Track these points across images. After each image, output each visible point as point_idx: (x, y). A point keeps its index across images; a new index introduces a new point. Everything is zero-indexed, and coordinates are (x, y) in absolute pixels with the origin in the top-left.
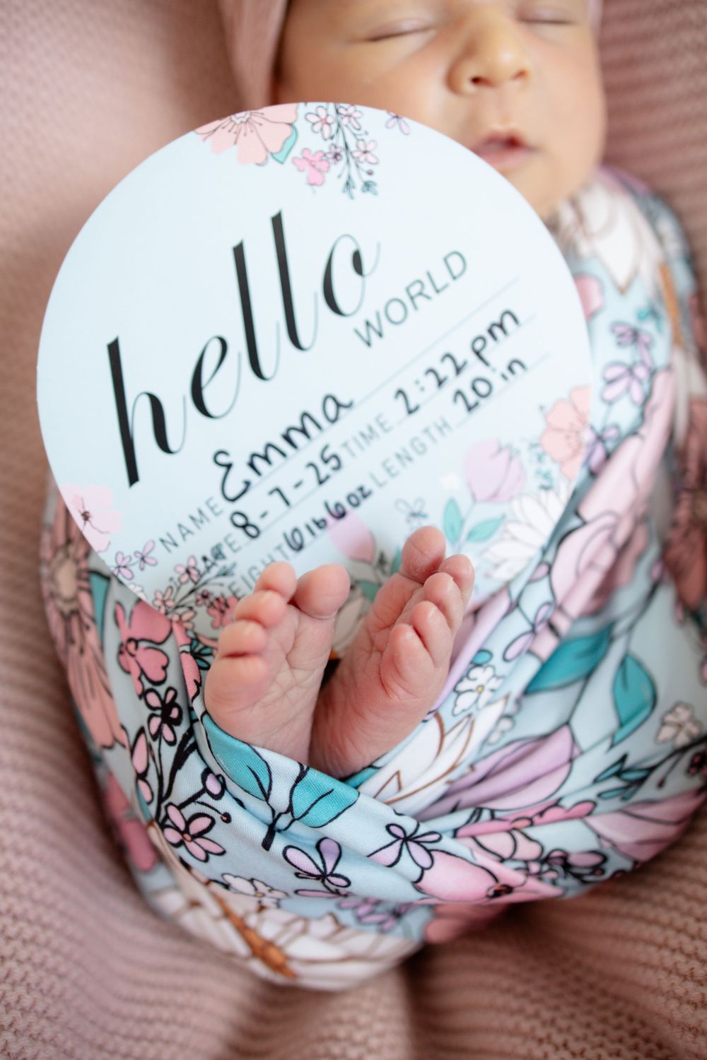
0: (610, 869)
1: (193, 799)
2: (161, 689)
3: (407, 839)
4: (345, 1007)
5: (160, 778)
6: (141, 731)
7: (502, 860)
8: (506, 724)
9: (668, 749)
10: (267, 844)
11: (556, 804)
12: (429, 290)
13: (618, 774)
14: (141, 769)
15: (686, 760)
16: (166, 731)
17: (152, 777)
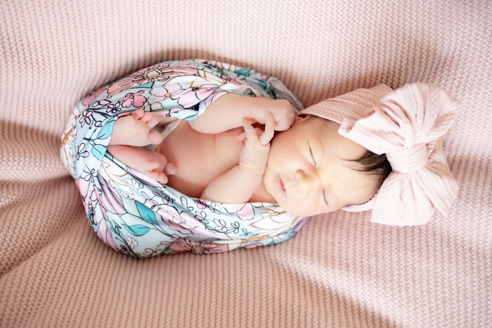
1: (94, 119)
2: (120, 107)
3: (91, 174)
4: (55, 161)
5: (98, 109)
6: (110, 102)
7: (90, 198)
8: (126, 196)
9: (126, 239)
10: (84, 139)
13: (116, 227)
14: (101, 103)
15: (124, 245)
16: (110, 109)
17: (99, 106)
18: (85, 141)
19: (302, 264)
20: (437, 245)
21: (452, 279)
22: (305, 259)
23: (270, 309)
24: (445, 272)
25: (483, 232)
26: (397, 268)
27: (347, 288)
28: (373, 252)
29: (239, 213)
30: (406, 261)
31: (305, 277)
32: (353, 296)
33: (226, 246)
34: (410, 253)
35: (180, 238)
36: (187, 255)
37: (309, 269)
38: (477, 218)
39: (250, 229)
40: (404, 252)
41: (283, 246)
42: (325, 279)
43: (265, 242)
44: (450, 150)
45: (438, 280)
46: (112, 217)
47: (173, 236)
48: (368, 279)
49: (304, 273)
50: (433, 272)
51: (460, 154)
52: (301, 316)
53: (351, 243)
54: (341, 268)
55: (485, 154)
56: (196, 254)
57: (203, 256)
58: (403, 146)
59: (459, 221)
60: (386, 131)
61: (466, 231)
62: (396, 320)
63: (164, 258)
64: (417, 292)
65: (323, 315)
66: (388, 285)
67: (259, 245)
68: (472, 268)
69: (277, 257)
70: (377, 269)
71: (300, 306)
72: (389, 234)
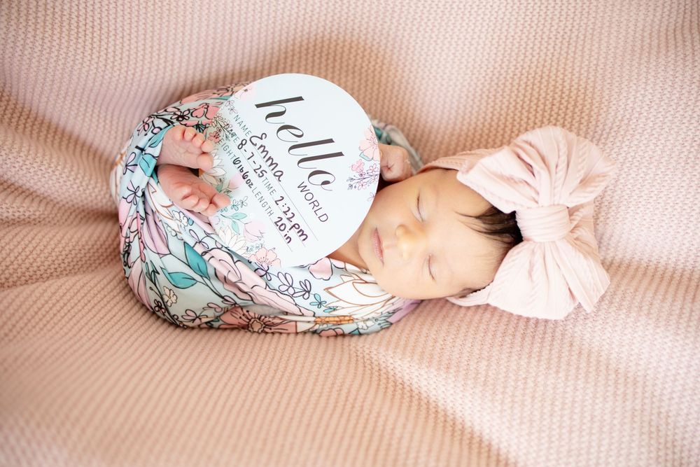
0: (126, 268)
1: (153, 124)
2: (189, 115)
3: (135, 193)
5: (163, 115)
6: (179, 110)
7: (129, 228)
8: (174, 233)
9: (162, 292)
10: (137, 147)
11: (144, 247)
12: (316, 208)
13: (153, 271)
14: (168, 110)
15: (159, 299)
16: (176, 116)
18: (137, 151)
19: (389, 358)
20: (573, 358)
21: (586, 403)
22: (394, 352)
23: (332, 401)
24: (578, 393)
25: (636, 351)
26: (513, 378)
27: (443, 396)
28: (485, 354)
29: (312, 267)
30: (528, 371)
31: (390, 376)
32: (448, 408)
33: (294, 323)
34: (534, 362)
35: (236, 303)
36: (242, 332)
37: (396, 366)
38: (630, 330)
39: (325, 297)
40: (526, 361)
41: (370, 336)
42: (416, 380)
43: (347, 328)
44: (608, 249)
45: (567, 401)
46: (151, 256)
47: (226, 298)
48: (472, 386)
49: (389, 369)
50: (561, 390)
51: (620, 256)
52: (371, 416)
53: (459, 342)
54: (439, 369)
55: (653, 259)
56: (254, 332)
57: (263, 335)
58: (537, 202)
59: (606, 331)
60: (517, 180)
61: (613, 346)
62: (502, 446)
63: (212, 332)
64: (536, 413)
65: (402, 420)
66: (497, 398)
67: (339, 331)
68: (615, 394)
69: (358, 348)
70: (487, 376)
71: (373, 404)
72: (511, 337)
